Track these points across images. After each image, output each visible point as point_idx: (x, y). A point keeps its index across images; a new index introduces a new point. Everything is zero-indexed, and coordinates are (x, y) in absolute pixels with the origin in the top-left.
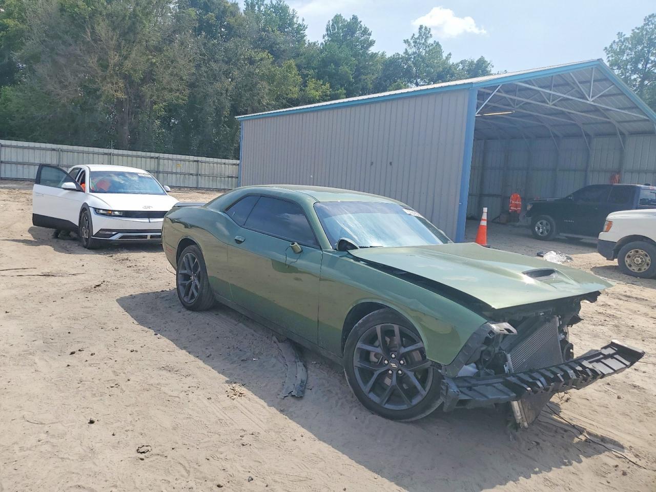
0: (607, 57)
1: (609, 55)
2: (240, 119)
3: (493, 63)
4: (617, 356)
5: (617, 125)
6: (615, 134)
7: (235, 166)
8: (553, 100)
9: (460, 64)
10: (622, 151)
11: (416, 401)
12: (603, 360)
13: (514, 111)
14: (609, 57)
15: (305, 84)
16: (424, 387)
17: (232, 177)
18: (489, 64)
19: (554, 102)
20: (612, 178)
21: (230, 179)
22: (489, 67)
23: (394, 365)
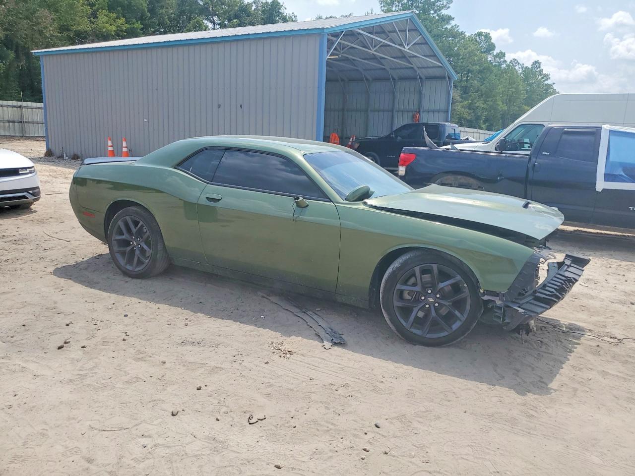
0: (380, 7)
1: (382, 5)
2: (37, 54)
3: (286, 5)
4: (572, 265)
5: (418, 71)
6: (415, 79)
7: (15, 109)
8: (375, 47)
9: (254, 4)
10: (420, 93)
11: (455, 327)
12: (568, 269)
13: (340, 56)
14: (382, 7)
15: (94, 15)
16: (462, 314)
17: (14, 122)
18: (282, 5)
19: (375, 49)
20: (414, 117)
21: (11, 124)
22: (282, 9)
23: (431, 300)
